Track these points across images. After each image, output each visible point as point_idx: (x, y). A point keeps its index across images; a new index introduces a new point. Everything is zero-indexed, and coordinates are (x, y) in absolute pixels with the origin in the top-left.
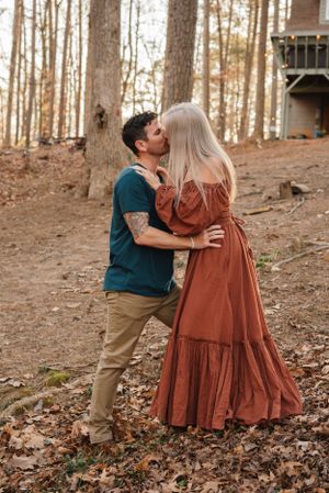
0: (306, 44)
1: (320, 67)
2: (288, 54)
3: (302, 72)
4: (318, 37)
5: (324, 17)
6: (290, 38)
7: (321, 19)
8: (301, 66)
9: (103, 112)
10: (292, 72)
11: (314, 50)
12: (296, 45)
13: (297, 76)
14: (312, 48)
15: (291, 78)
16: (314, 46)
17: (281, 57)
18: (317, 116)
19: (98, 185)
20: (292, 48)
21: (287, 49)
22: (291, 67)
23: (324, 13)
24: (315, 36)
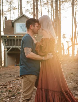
0: (12, 39)
2: (7, 41)
3: (11, 47)
6: (7, 37)
7: (14, 32)
8: (11, 45)
10: (8, 47)
11: (15, 40)
12: (9, 39)
13: (10, 48)
14: (14, 40)
15: (8, 49)
16: (15, 39)
17: (4, 42)
18: (16, 61)
20: (8, 40)
21: (6, 40)
22: (8, 45)
23: (15, 31)
24: (15, 37)
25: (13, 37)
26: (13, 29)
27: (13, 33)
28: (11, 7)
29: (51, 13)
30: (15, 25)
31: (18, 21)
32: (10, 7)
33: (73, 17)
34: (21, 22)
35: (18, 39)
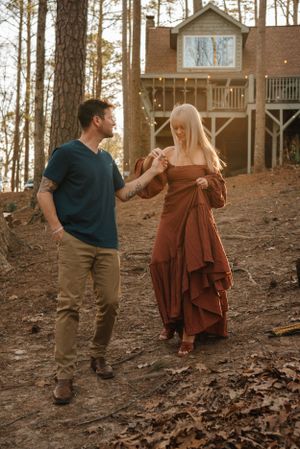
0: (174, 87)
4: (186, 80)
6: (158, 79)
7: (178, 66)
10: (160, 114)
12: (164, 87)
13: (165, 119)
14: (179, 91)
15: (160, 121)
16: (182, 89)
20: (159, 91)
21: (154, 91)
23: (181, 61)
24: (183, 79)
25: (177, 79)
26: (175, 55)
27: (175, 69)
30: (181, 42)
31: (191, 29)
35: (196, 88)
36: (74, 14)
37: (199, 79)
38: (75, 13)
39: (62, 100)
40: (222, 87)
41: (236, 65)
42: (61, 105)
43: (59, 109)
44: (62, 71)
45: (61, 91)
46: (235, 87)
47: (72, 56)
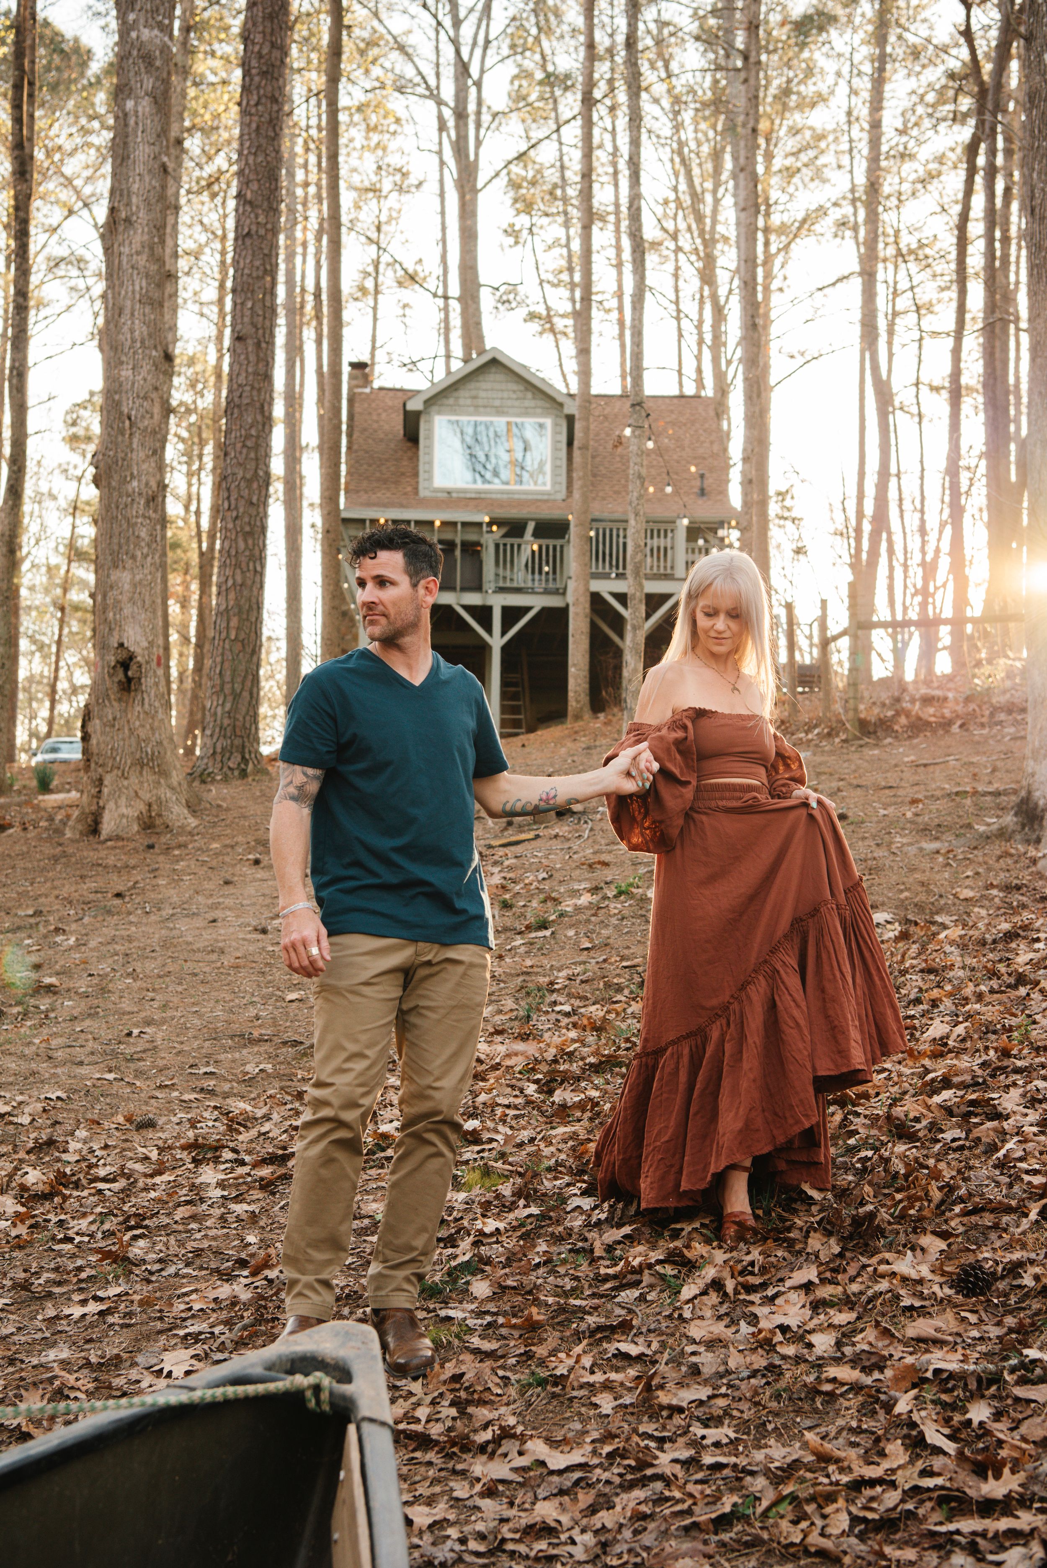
1: (464, 589)
4: (437, 523)
5: (430, 479)
7: (425, 486)
9: (131, 657)
19: (124, 811)
23: (430, 472)
24: (432, 523)
26: (415, 458)
27: (418, 492)
28: (382, 267)
29: (699, 326)
30: (430, 431)
31: (451, 401)
32: (376, 264)
33: (867, 355)
34: (477, 409)
35: (458, 541)
36: (251, 465)
37: (465, 524)
38: (253, 464)
39: (232, 596)
40: (516, 541)
41: (554, 483)
42: (231, 603)
43: (227, 610)
44: (233, 552)
45: (230, 583)
46: (544, 542)
47: (247, 529)
